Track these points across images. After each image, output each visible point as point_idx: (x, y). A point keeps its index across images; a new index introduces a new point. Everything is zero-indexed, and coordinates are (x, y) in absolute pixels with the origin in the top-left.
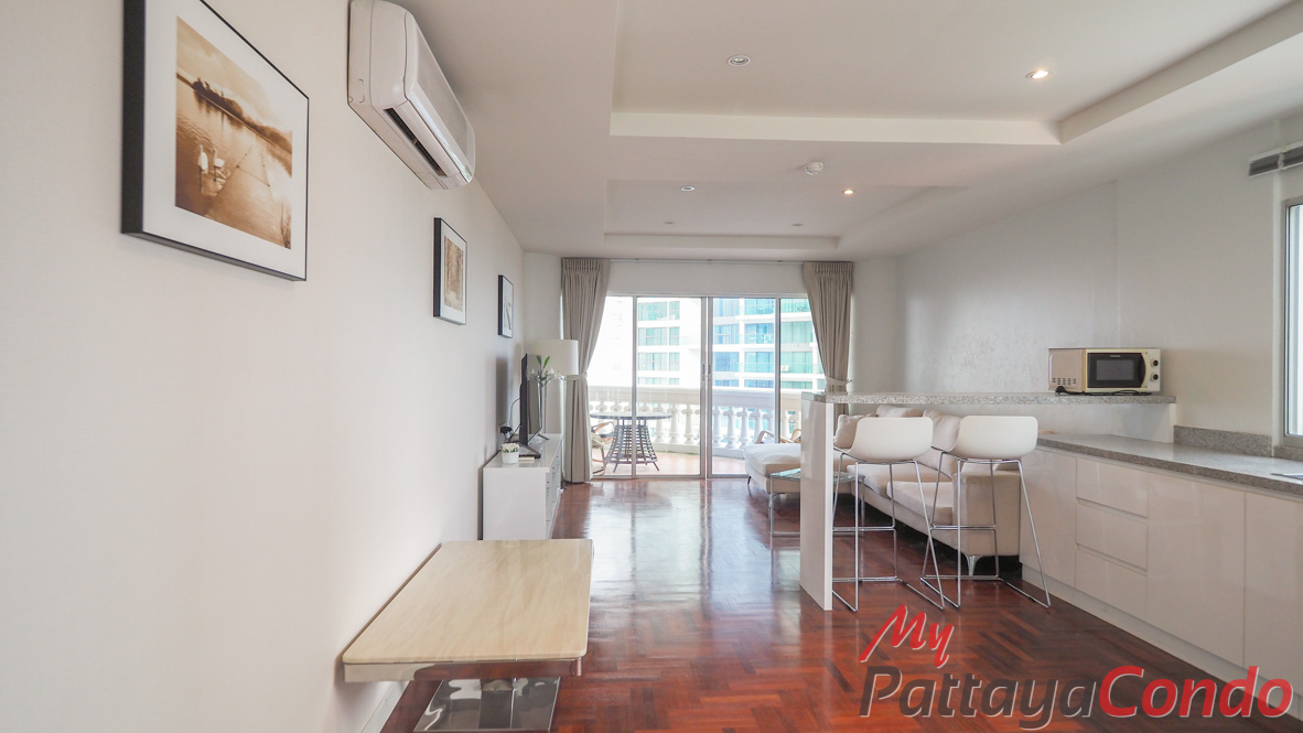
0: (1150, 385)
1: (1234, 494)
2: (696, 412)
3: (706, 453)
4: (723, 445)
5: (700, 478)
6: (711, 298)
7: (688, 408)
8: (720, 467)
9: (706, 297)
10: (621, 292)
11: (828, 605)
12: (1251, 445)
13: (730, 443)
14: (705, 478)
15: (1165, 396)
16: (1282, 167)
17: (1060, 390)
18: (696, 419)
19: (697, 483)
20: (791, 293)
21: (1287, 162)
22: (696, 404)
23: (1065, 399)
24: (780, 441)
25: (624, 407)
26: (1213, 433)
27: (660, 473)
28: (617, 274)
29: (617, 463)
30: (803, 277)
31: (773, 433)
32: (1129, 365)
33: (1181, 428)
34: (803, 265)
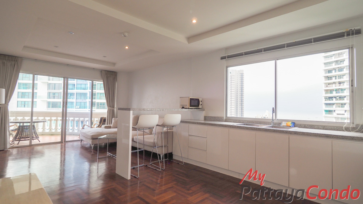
0: (200, 107)
1: (227, 129)
2: (60, 120)
3: (64, 134)
4: (71, 131)
5: (61, 142)
6: (67, 78)
7: (57, 118)
8: (68, 138)
9: (66, 78)
10: (28, 71)
11: (129, 178)
12: (220, 119)
13: (73, 130)
14: (63, 142)
15: (203, 109)
16: (227, 59)
17: (183, 108)
18: (60, 123)
19: (60, 145)
20: (98, 80)
21: (228, 58)
22: (60, 117)
23: (184, 109)
24: (92, 128)
25: (27, 119)
26: (213, 117)
27: (40, 143)
28: (25, 64)
29: (20, 141)
30: (101, 75)
31: (90, 125)
32: (197, 102)
33: (206, 116)
34: (102, 71)
